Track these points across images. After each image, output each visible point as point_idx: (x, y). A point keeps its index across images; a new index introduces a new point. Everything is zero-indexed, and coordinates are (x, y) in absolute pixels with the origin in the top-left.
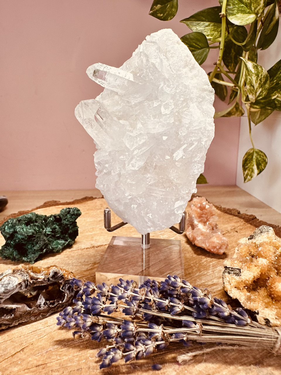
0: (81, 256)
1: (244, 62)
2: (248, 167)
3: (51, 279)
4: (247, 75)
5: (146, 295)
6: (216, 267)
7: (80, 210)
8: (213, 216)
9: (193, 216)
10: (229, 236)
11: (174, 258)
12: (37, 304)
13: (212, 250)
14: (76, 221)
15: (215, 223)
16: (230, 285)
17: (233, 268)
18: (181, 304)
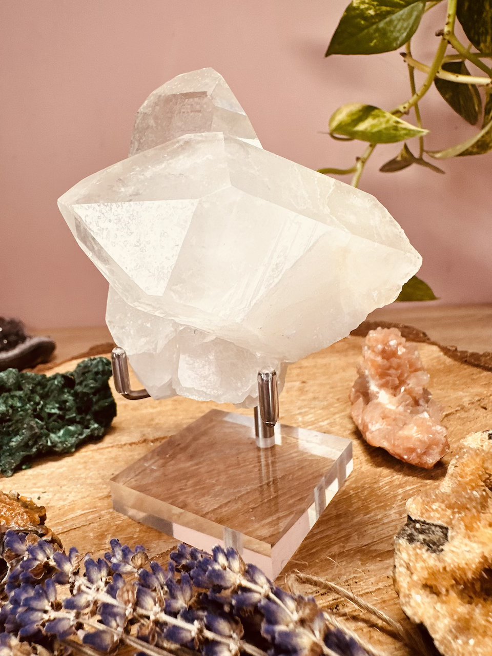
0: (112, 461)
8: (419, 373)
9: (367, 372)
10: (463, 419)
13: (406, 457)
15: (421, 388)
16: (411, 577)
17: (428, 524)
18: (234, 639)
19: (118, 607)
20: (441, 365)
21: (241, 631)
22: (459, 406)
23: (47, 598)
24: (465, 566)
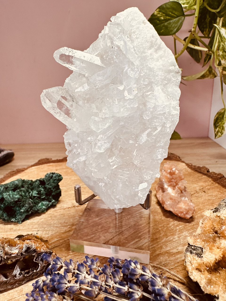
0: (62, 216)
1: (218, 29)
2: (219, 125)
3: (24, 254)
4: (220, 41)
5: (106, 281)
6: (183, 232)
7: (61, 175)
8: (183, 181)
9: (164, 180)
10: (197, 197)
11: (143, 224)
12: (13, 275)
13: (179, 215)
14: (59, 184)
15: (184, 187)
16: (192, 266)
17: (196, 247)
18: (139, 291)
19: (99, 283)
20: (187, 172)
21: (142, 289)
22: (195, 191)
23: (65, 279)
24: (210, 262)
